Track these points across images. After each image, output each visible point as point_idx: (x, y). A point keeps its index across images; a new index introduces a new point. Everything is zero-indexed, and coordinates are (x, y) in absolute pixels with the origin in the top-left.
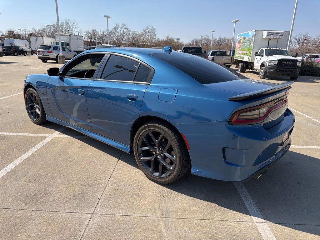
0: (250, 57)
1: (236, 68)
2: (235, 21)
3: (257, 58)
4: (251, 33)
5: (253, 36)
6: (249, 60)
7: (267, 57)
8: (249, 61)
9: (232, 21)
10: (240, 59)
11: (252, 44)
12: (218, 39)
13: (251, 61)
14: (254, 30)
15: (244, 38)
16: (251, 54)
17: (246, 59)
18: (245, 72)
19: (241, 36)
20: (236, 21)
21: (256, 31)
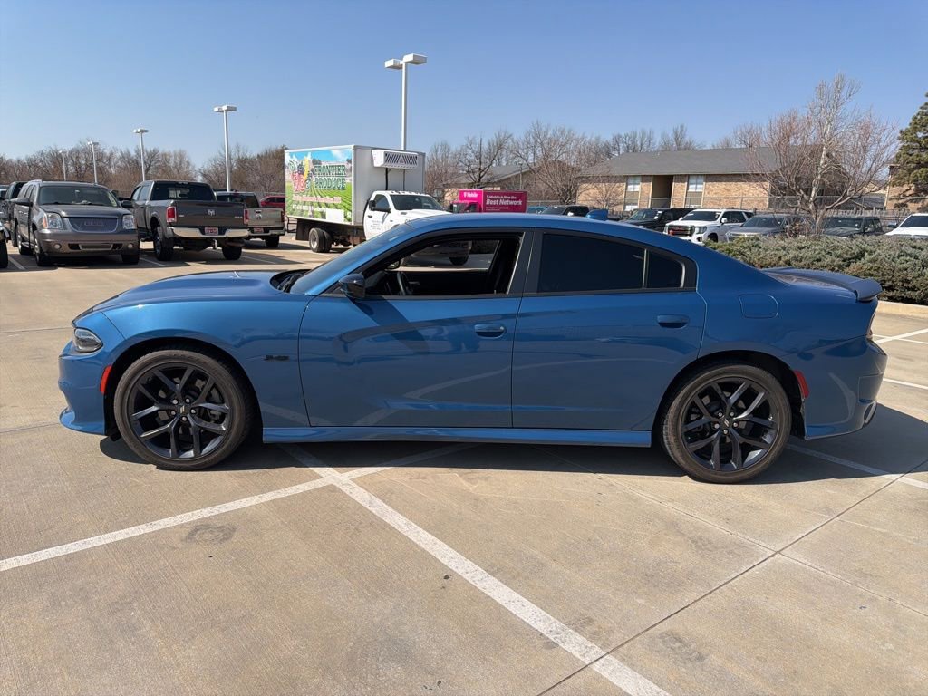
0: (348, 213)
1: (297, 239)
2: (224, 108)
3: (370, 217)
4: (341, 154)
5: (349, 161)
6: (349, 220)
7: (403, 213)
8: (348, 223)
9: (216, 109)
10: (310, 216)
11: (350, 180)
12: (133, 153)
13: (355, 222)
14: (352, 146)
15: (315, 162)
16: (350, 205)
17: (335, 217)
18: (328, 252)
19: (300, 155)
20: (229, 109)
21: (356, 148)
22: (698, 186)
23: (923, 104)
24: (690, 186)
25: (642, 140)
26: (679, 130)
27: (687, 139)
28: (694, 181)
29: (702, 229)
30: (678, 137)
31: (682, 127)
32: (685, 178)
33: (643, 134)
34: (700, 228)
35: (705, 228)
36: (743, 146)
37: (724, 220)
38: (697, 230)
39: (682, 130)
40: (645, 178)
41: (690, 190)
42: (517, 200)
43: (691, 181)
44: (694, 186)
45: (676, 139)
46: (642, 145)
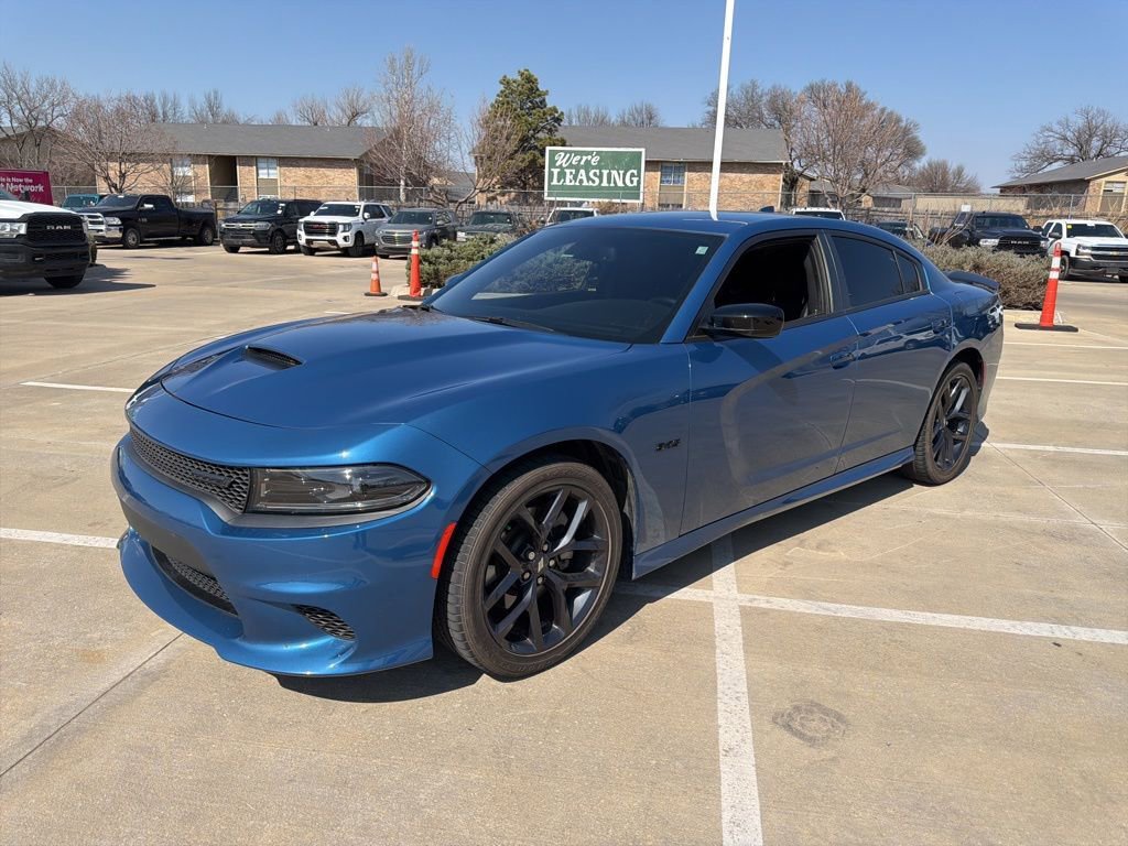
22: (271, 171)
23: (498, 92)
24: (260, 171)
25: (164, 106)
26: (212, 97)
27: (225, 109)
28: (264, 165)
29: (347, 226)
30: (213, 108)
31: (216, 93)
32: (251, 160)
33: (165, 98)
34: (344, 224)
35: (349, 224)
36: (307, 123)
37: (366, 215)
38: (341, 227)
39: (216, 98)
40: (196, 159)
41: (260, 177)
42: (34, 184)
43: (260, 165)
44: (266, 171)
45: (211, 108)
46: (165, 114)
